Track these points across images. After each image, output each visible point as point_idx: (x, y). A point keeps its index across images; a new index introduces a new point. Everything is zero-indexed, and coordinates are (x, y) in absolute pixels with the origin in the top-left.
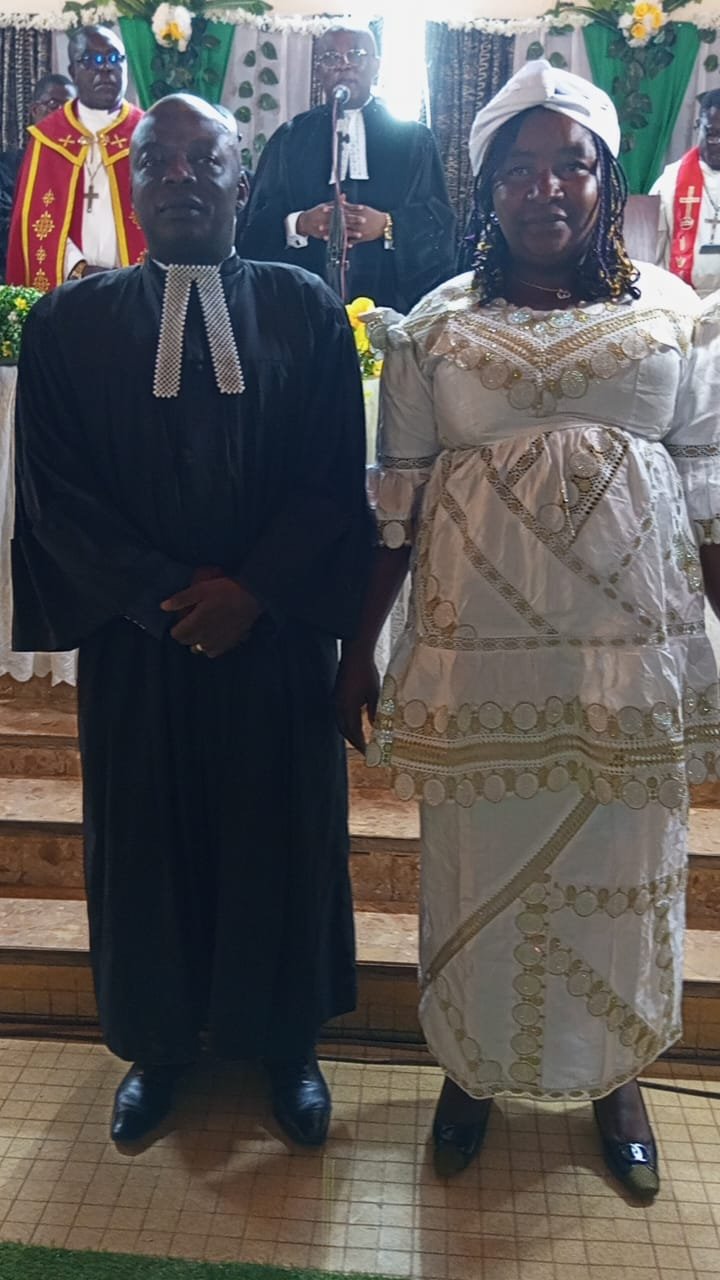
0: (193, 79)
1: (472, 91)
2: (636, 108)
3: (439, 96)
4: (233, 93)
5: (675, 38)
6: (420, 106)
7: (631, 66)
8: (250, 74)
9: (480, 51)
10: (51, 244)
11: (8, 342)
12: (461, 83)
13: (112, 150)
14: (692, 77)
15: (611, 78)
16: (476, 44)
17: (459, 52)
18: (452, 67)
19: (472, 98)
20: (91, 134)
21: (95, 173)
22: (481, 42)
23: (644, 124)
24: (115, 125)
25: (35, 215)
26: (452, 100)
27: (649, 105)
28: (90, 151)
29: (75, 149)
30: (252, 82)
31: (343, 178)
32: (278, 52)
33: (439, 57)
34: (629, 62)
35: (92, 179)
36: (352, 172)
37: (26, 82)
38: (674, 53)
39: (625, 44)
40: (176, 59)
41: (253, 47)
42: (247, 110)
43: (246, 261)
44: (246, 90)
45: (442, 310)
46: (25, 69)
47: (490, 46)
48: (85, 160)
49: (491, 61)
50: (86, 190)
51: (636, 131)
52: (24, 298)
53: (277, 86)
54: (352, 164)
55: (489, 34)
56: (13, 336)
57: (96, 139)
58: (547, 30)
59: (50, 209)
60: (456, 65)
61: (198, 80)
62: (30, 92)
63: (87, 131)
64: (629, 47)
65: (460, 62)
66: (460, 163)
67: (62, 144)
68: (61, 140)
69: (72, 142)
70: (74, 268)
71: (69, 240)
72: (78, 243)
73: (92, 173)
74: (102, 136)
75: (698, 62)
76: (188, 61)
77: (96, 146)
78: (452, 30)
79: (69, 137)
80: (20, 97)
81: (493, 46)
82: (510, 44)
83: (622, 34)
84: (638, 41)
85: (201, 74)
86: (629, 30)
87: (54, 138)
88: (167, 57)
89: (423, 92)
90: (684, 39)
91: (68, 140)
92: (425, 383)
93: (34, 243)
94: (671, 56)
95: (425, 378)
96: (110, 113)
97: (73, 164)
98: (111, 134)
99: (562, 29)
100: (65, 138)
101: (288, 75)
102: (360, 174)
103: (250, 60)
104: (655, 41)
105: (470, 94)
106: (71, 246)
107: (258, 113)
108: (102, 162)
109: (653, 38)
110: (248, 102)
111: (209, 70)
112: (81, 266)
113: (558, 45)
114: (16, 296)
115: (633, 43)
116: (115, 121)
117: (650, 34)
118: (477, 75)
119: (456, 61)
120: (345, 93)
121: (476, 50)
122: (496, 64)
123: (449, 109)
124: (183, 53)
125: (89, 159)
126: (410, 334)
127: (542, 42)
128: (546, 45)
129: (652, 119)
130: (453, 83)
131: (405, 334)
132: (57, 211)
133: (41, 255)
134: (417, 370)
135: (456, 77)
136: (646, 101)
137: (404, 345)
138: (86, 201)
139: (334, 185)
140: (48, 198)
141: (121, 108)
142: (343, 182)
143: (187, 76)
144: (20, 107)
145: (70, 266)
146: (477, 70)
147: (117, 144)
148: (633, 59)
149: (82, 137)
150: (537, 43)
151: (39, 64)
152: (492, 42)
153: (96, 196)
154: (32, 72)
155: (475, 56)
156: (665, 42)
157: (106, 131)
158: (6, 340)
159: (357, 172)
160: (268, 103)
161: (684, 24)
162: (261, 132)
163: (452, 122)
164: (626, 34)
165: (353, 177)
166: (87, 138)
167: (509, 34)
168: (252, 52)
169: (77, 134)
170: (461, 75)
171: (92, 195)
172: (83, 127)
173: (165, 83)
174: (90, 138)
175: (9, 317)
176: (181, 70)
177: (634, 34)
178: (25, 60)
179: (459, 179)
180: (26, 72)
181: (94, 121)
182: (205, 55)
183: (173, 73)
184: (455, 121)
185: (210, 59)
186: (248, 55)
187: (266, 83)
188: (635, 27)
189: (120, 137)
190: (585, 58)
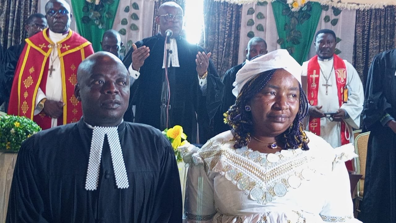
0: (101, 16)
1: (224, 26)
2: (295, 36)
3: (209, 28)
4: (119, 23)
5: (311, 8)
6: (202, 32)
7: (292, 19)
8: (127, 16)
9: (227, 11)
10: (31, 90)
11: (9, 143)
12: (219, 23)
13: (62, 50)
14: (319, 24)
15: (284, 24)
16: (226, 8)
17: (218, 10)
18: (215, 16)
19: (223, 30)
20: (54, 43)
21: (54, 60)
22: (228, 7)
23: (299, 43)
24: (66, 40)
25: (25, 77)
26: (215, 30)
27: (300, 35)
28: (53, 50)
29: (46, 50)
30: (127, 19)
31: (169, 66)
32: (139, 7)
33: (210, 12)
34: (291, 18)
35: (53, 63)
36: (172, 63)
37: (25, 13)
38: (310, 14)
39: (290, 10)
40: (94, 8)
41: (129, 4)
42: (125, 30)
43: (127, 123)
44: (124, 22)
45: (218, 149)
46: (25, 8)
47: (231, 9)
48: (50, 54)
49: (232, 15)
50: (50, 67)
51: (295, 46)
52: (19, 122)
53: (139, 21)
54: (172, 60)
55: (231, 4)
56: (12, 139)
57: (56, 46)
58: (257, 3)
59: (32, 75)
60: (217, 16)
61: (103, 17)
62: (27, 18)
63: (52, 42)
64: (291, 11)
65: (219, 15)
66: (218, 56)
67: (40, 47)
68: (40, 45)
69: (45, 47)
70: (41, 101)
71: (40, 89)
72: (44, 91)
73: (53, 60)
74: (59, 44)
75: (321, 19)
76: (99, 9)
77: (56, 49)
78: (215, 2)
79: (44, 44)
80: (22, 20)
81: (233, 9)
82: (240, 8)
83: (288, 6)
84: (295, 9)
85: (105, 14)
86: (292, 4)
87: (37, 45)
88: (90, 7)
89: (202, 26)
90: (315, 9)
91: (43, 45)
92: (210, 182)
93: (23, 89)
94: (310, 16)
95: (210, 180)
96: (63, 35)
97: (44, 56)
98: (63, 44)
99: (262, 3)
100: (42, 44)
101: (144, 16)
102: (176, 65)
103: (127, 10)
104: (303, 9)
105: (223, 28)
106: (40, 91)
107: (130, 32)
108: (58, 55)
109: (302, 8)
110: (125, 27)
111: (108, 13)
112: (44, 100)
113: (261, 9)
114: (15, 121)
115: (293, 10)
116: (66, 38)
117: (301, 6)
118: (226, 20)
119: (217, 14)
120: (171, 33)
121: (226, 10)
122: (234, 16)
123: (214, 33)
124: (97, 5)
125: (52, 54)
126: (203, 159)
127: (254, 8)
128: (256, 9)
129: (302, 41)
130: (215, 23)
131: (201, 159)
132: (35, 76)
133: (26, 95)
134: (206, 176)
135: (217, 21)
136: (299, 33)
137: (200, 164)
138: (49, 72)
139: (164, 69)
140: (32, 70)
141: (69, 32)
142: (169, 68)
143: (99, 15)
144: (22, 24)
145: (39, 100)
146: (226, 18)
147: (66, 48)
148: (293, 16)
149: (50, 45)
150: (252, 8)
151: (32, 7)
152: (232, 7)
153: (54, 70)
154: (29, 10)
155: (225, 13)
156: (307, 10)
157: (61, 42)
158: (8, 141)
159: (175, 64)
160: (134, 28)
161: (315, 3)
162: (130, 39)
163: (215, 39)
164: (290, 6)
165: (173, 66)
166: (52, 45)
167: (240, 4)
168: (128, 7)
169: (47, 43)
170: (219, 20)
171: (52, 70)
172: (51, 41)
173: (89, 18)
174: (53, 45)
175: (11, 131)
176: (96, 12)
177: (294, 6)
178: (26, 5)
179: (218, 62)
180: (25, 9)
181: (56, 38)
182: (107, 6)
183: (92, 14)
184: (216, 38)
185: (109, 8)
186: (126, 8)
187: (133, 19)
188: (294, 3)
189: (67, 45)
190: (273, 15)
